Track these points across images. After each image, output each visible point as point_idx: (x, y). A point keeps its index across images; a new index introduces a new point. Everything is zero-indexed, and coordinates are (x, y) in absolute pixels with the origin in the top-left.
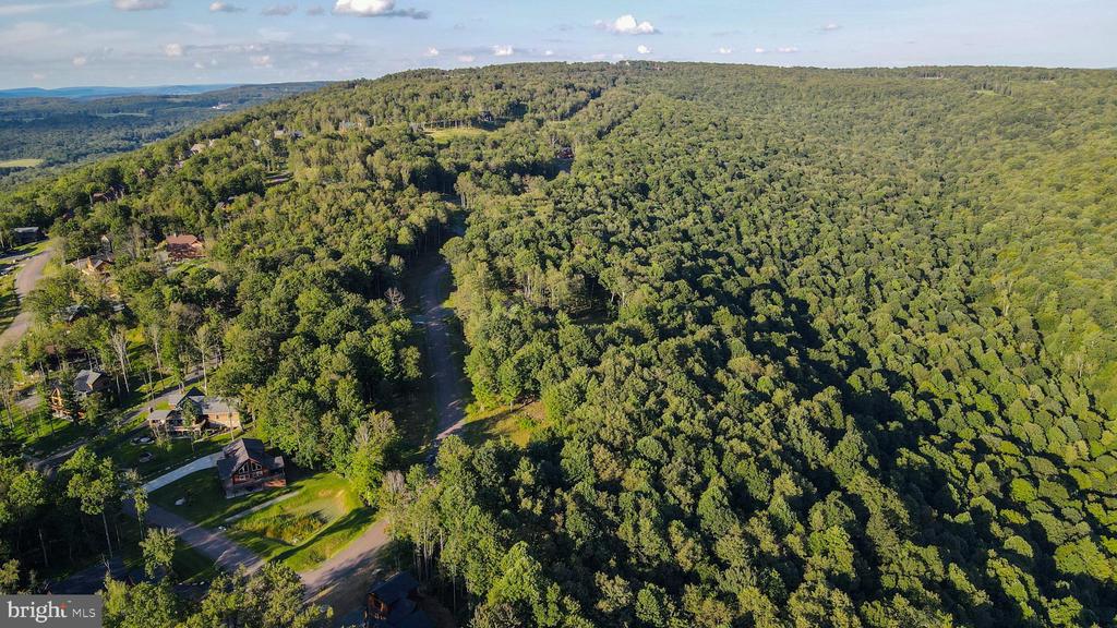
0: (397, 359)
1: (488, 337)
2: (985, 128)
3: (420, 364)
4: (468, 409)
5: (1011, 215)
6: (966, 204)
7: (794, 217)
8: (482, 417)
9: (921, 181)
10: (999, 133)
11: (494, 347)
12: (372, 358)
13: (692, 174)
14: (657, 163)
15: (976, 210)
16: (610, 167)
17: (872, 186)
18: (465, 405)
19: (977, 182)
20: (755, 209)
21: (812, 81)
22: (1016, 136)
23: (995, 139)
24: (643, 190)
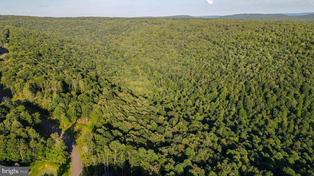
0: (33, 118)
1: (58, 103)
2: (107, 32)
3: (41, 118)
4: (60, 127)
5: (128, 52)
6: (115, 51)
7: (85, 58)
8: (68, 128)
9: (101, 47)
10: (110, 33)
11: (62, 106)
12: (24, 120)
13: (50, 49)
14: (37, 47)
15: (118, 52)
16: (23, 49)
17: (93, 49)
18: (58, 127)
19: (114, 46)
20: (75, 58)
21: (55, 21)
22: (115, 34)
23: (110, 35)
24: (40, 55)
